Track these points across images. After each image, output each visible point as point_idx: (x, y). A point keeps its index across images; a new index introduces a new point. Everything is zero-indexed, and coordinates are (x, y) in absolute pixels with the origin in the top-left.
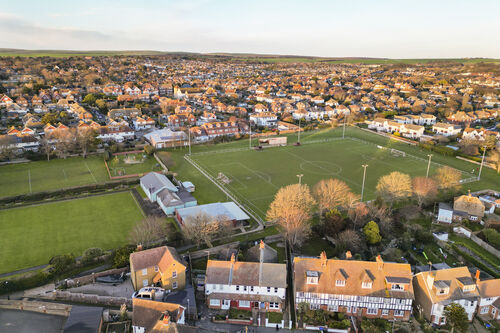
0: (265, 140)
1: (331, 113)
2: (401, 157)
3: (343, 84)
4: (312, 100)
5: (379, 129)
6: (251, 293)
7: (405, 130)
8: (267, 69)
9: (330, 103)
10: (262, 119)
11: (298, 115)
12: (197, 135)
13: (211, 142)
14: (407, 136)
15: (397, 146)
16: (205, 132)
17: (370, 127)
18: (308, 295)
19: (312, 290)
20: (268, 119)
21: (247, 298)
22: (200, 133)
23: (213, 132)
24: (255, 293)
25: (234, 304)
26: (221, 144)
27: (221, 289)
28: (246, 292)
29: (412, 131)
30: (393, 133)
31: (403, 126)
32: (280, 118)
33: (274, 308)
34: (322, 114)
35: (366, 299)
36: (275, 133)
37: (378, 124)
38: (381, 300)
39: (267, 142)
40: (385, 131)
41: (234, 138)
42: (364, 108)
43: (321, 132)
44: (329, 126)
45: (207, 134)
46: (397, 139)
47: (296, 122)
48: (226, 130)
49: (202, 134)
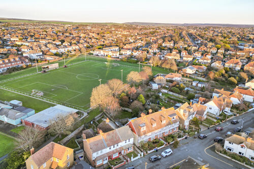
1: (70, 49)
2: (118, 66)
3: (63, 34)
4: (54, 43)
5: (99, 55)
6: (118, 147)
7: (112, 54)
8: (4, 26)
9: (65, 44)
10: (32, 55)
11: (54, 51)
13: (6, 73)
14: (113, 56)
15: (112, 61)
17: (94, 54)
18: (143, 136)
19: (145, 133)
20: (37, 55)
21: (116, 151)
23: (4, 65)
24: (119, 146)
25: (110, 157)
27: (102, 152)
28: (115, 148)
29: (115, 54)
30: (107, 56)
31: (110, 52)
32: (44, 53)
33: (130, 150)
34: (66, 49)
35: (165, 128)
36: (47, 62)
37: (98, 52)
38: (169, 126)
39: (47, 67)
40: (102, 55)
41: (22, 68)
42: (85, 45)
43: (72, 59)
44: (75, 55)
46: (110, 59)
47: (56, 55)
48: (13, 64)
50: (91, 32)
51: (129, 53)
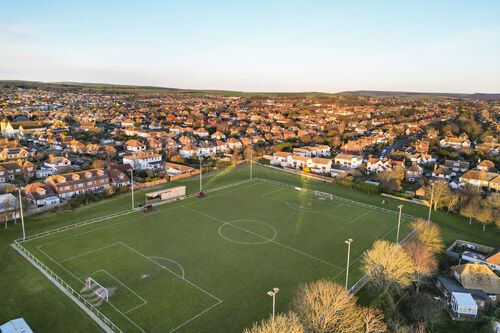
0: (155, 194)
1: (223, 148)
2: (328, 200)
3: (218, 115)
4: (195, 133)
5: (283, 164)
9: (216, 136)
10: (141, 161)
11: (187, 153)
12: (37, 196)
13: (65, 207)
14: (316, 171)
15: (312, 185)
16: (52, 191)
17: (272, 162)
20: (150, 160)
22: (42, 192)
23: (68, 188)
26: (82, 208)
29: (320, 166)
30: (301, 168)
31: (310, 161)
32: (166, 159)
34: (214, 149)
36: (165, 181)
37: (280, 159)
39: (159, 197)
40: (290, 167)
41: (104, 195)
42: (256, 141)
43: (222, 173)
44: (229, 164)
45: (56, 193)
46: (309, 176)
48: (90, 183)
49: (48, 194)
50: (272, 112)
51: (356, 162)
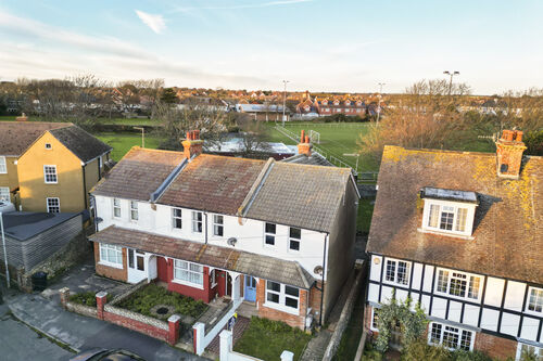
6: (215, 240)
12: (303, 111)
13: (320, 120)
16: (314, 109)
18: (422, 275)
21: (198, 254)
22: (308, 109)
23: (327, 110)
25: (164, 270)
27: (133, 215)
28: (199, 238)
33: (281, 306)
41: (355, 119)
45: (318, 112)
49: (311, 110)
